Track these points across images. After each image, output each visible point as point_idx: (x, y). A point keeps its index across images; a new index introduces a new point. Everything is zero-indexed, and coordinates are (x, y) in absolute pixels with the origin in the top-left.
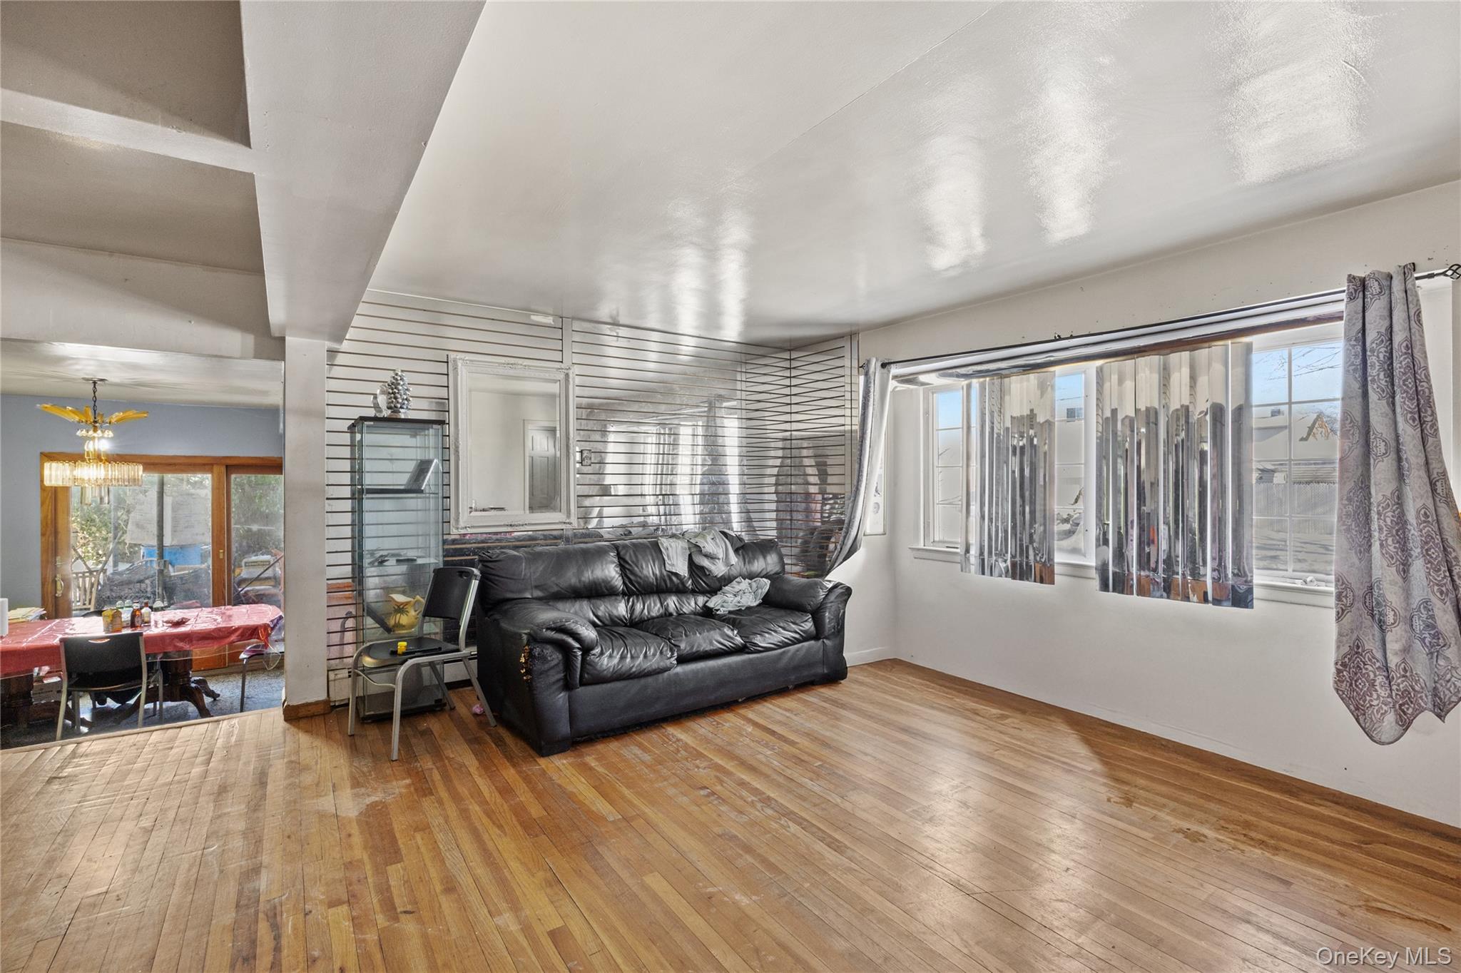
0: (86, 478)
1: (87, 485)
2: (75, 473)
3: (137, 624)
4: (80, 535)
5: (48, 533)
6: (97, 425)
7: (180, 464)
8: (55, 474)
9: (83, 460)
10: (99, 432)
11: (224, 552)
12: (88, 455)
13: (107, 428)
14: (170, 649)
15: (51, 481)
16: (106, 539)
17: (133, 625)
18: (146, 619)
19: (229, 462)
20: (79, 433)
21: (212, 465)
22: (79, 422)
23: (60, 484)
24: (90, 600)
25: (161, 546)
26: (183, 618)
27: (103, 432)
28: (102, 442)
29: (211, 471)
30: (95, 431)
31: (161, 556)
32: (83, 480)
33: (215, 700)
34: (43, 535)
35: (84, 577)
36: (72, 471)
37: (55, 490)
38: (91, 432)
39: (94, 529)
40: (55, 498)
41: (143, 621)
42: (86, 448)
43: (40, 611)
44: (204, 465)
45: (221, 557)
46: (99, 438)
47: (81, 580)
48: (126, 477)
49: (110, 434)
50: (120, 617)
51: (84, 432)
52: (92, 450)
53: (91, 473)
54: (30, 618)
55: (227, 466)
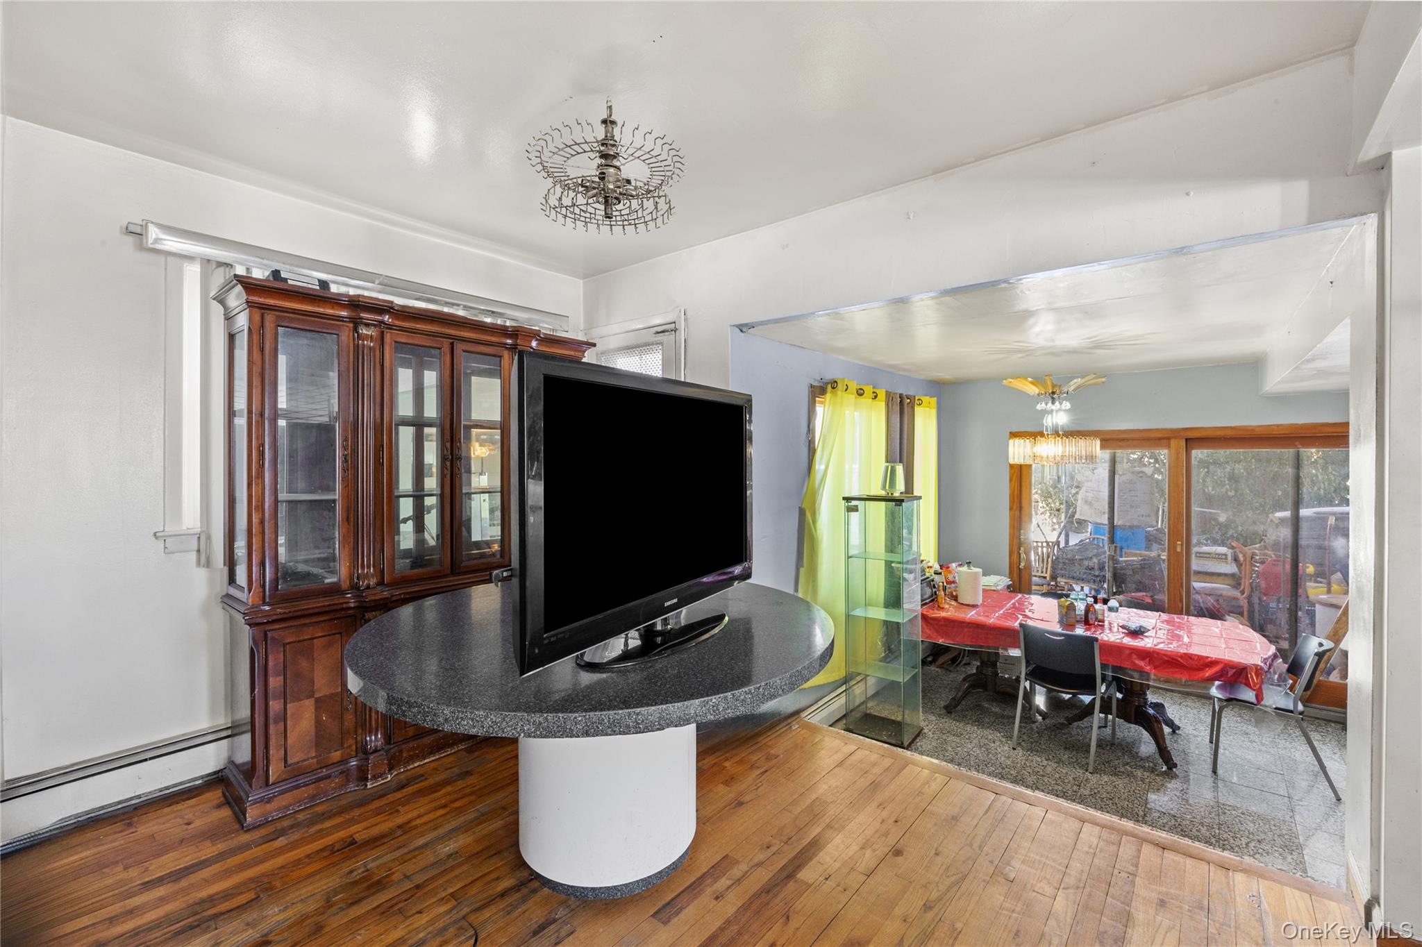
0: (1045, 455)
1: (1045, 463)
2: (1035, 450)
3: (1091, 622)
4: (1040, 505)
5: (1015, 507)
6: (1055, 396)
7: (1133, 439)
8: (1019, 451)
9: (1042, 434)
10: (1057, 403)
11: (1182, 545)
12: (1047, 430)
13: (1065, 399)
14: (1126, 665)
15: (1014, 458)
16: (1058, 510)
17: (1086, 622)
18: (1100, 617)
19: (1190, 435)
20: (1039, 407)
21: (1169, 439)
22: (1038, 395)
23: (1022, 462)
24: (1047, 569)
25: (1112, 527)
26: (1141, 627)
27: (1061, 404)
28: (1059, 415)
29: (1169, 447)
30: (1053, 403)
31: (1112, 540)
32: (1042, 458)
33: (1174, 732)
34: (1011, 509)
35: (1042, 547)
36: (1032, 448)
37: (1020, 467)
38: (1050, 404)
39: (1050, 500)
40: (1020, 474)
41: (1096, 618)
42: (1044, 421)
43: (1007, 581)
44: (1160, 439)
45: (1179, 549)
46: (1057, 411)
47: (1040, 549)
48: (1084, 453)
49: (1066, 405)
50: (1075, 610)
51: (1043, 405)
52: (1050, 424)
53: (1049, 449)
54: (999, 588)
55: (1186, 440)
